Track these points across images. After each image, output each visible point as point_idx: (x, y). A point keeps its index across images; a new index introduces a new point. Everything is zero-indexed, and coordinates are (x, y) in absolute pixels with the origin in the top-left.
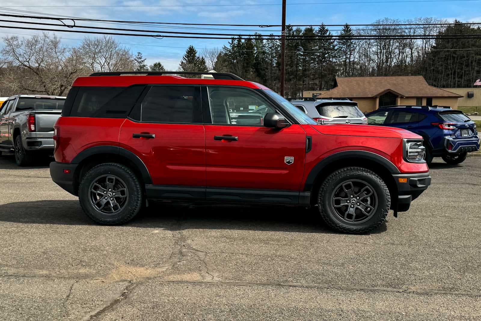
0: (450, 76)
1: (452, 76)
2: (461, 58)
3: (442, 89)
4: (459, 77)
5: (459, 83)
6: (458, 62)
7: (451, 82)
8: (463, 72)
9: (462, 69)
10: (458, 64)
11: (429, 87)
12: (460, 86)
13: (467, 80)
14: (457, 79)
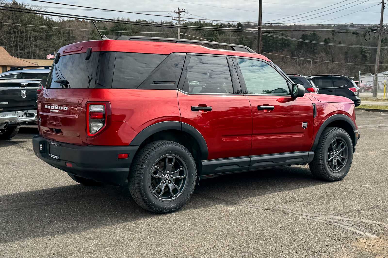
0: (13, 48)
1: (14, 48)
2: (21, 33)
3: (23, 60)
4: (21, 50)
5: (21, 54)
6: (19, 36)
7: (14, 53)
8: (24, 45)
9: (22, 43)
10: (19, 38)
11: (11, 57)
12: (22, 57)
13: (28, 53)
14: (19, 51)
